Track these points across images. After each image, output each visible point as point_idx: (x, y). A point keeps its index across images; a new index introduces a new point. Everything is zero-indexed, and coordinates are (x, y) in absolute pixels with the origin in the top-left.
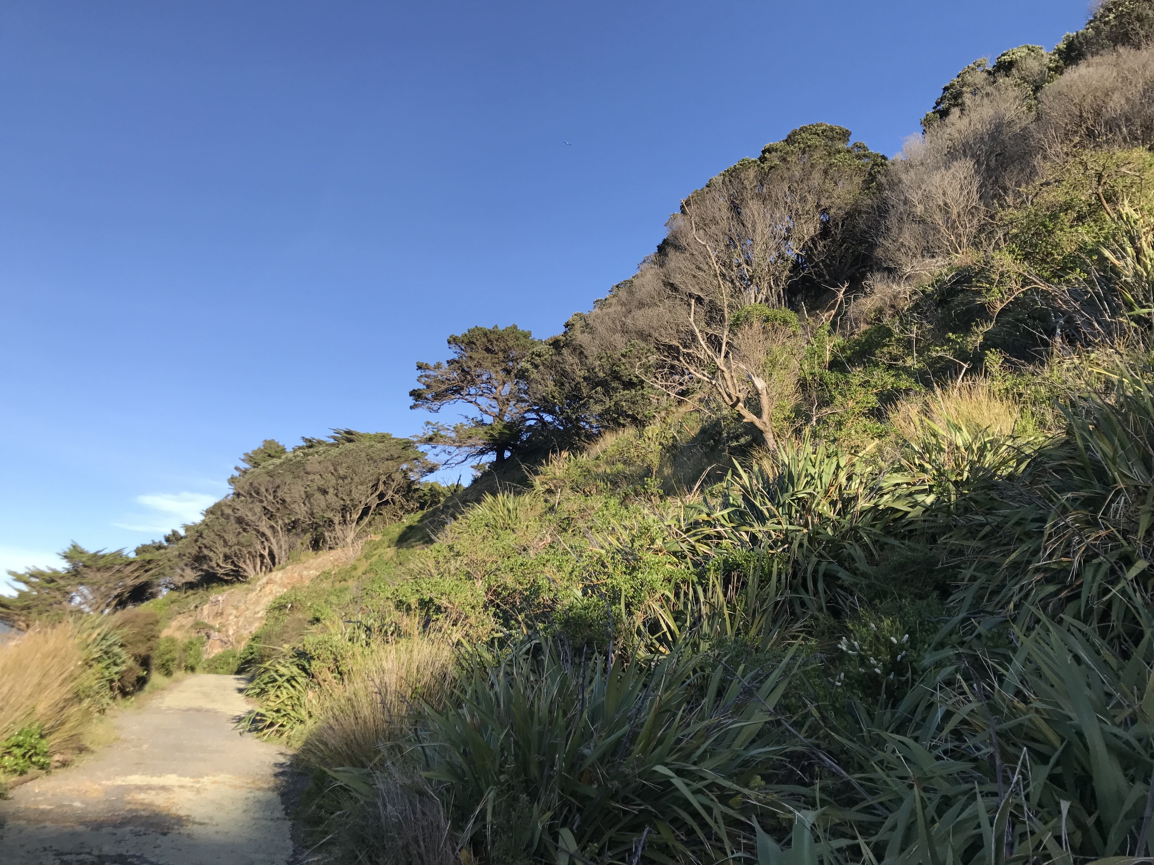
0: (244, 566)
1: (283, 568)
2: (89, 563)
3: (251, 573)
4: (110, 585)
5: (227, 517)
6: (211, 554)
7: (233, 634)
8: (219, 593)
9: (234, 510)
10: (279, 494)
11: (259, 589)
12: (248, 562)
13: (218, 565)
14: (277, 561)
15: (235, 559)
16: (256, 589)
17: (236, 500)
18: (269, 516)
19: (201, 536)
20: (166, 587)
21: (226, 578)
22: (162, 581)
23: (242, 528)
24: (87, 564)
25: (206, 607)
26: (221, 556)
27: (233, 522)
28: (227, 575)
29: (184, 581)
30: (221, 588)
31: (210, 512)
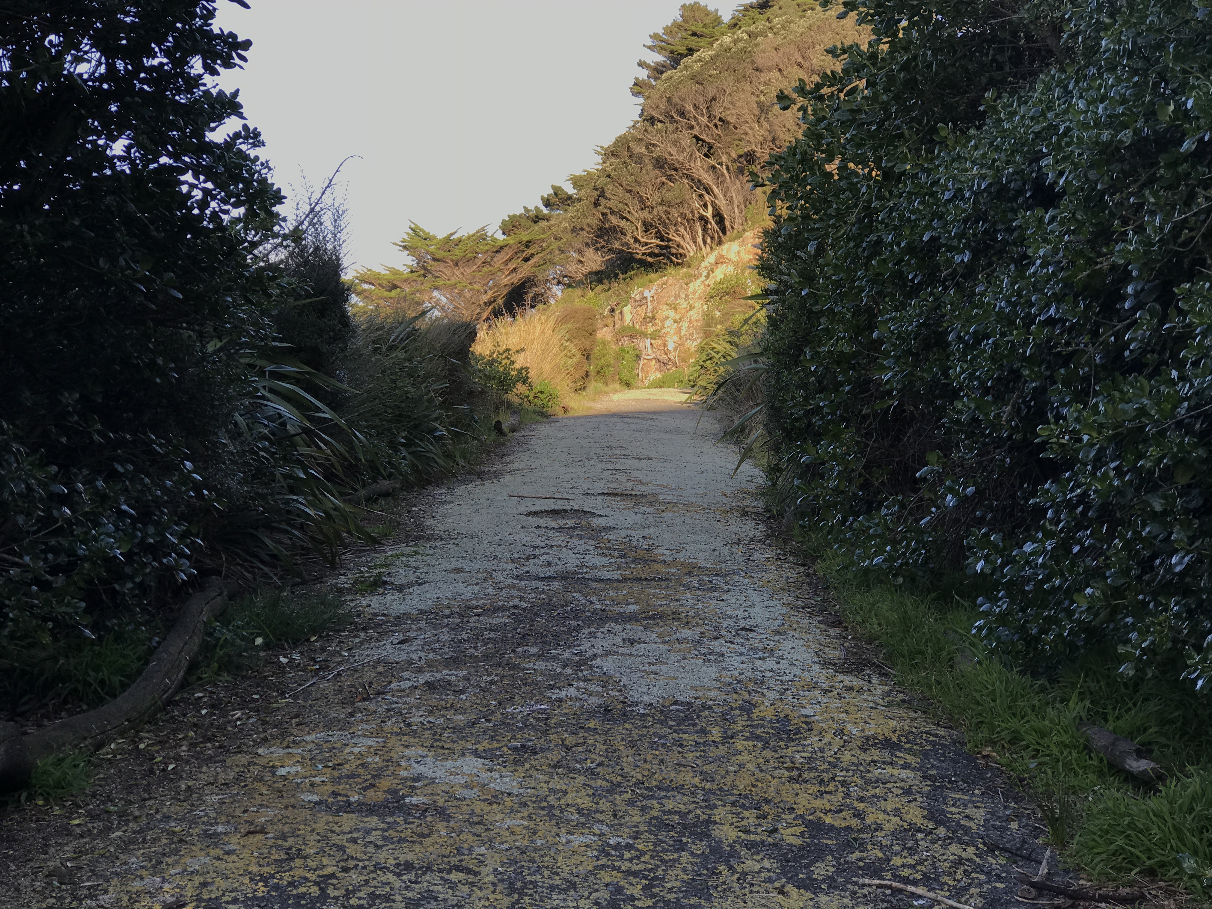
0: (678, 239)
1: (739, 236)
2: (441, 254)
3: (691, 250)
4: (476, 286)
5: (640, 160)
6: (623, 224)
7: (675, 349)
8: (644, 286)
9: (649, 146)
10: (718, 111)
11: (705, 273)
12: (682, 230)
13: (636, 240)
14: (728, 224)
15: (661, 228)
16: (701, 275)
17: (650, 129)
18: (705, 150)
19: (602, 194)
20: (559, 283)
21: (650, 259)
22: (551, 273)
23: (665, 174)
24: (437, 256)
25: (627, 309)
26: (639, 225)
27: (650, 167)
28: (652, 254)
29: (585, 271)
30: (647, 278)
31: (611, 153)
